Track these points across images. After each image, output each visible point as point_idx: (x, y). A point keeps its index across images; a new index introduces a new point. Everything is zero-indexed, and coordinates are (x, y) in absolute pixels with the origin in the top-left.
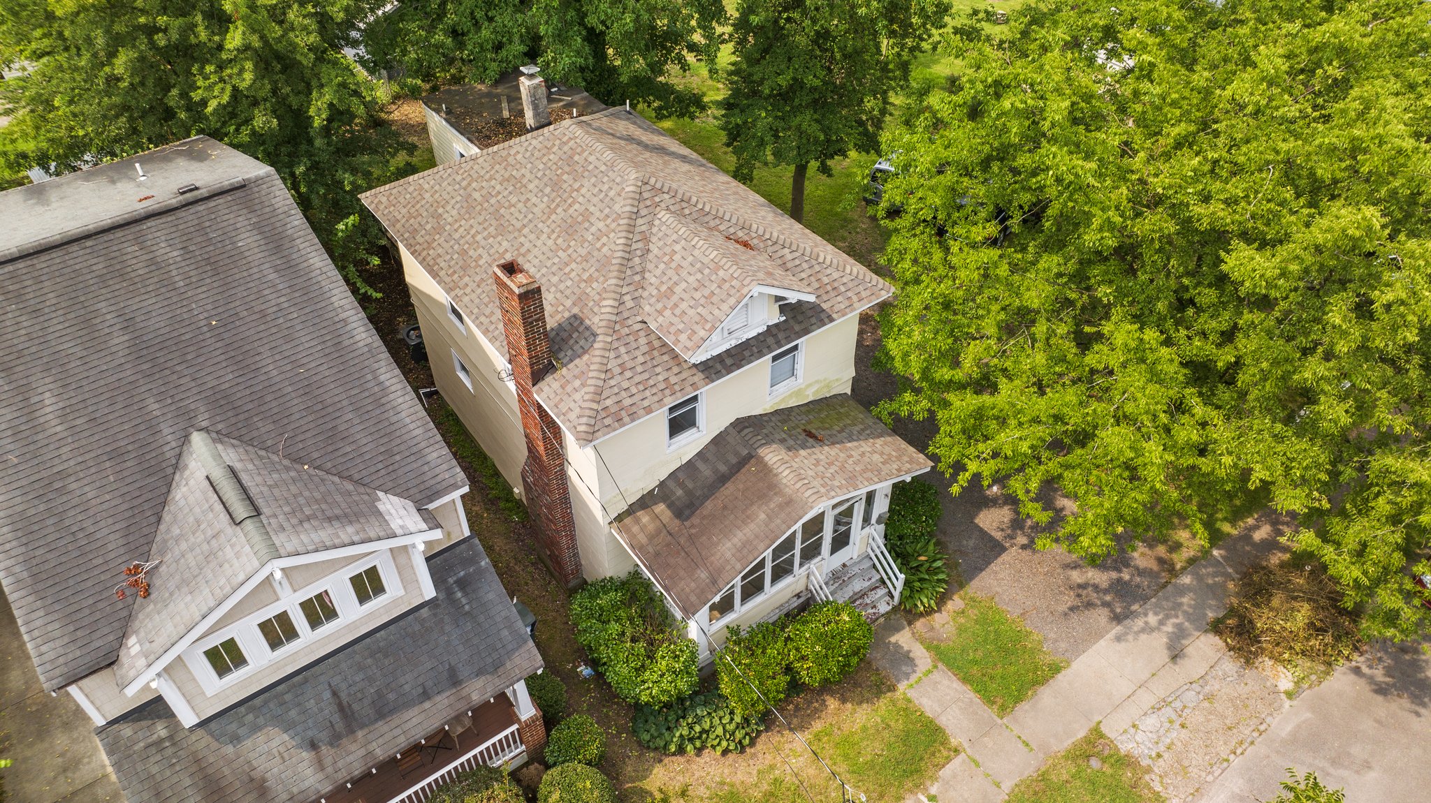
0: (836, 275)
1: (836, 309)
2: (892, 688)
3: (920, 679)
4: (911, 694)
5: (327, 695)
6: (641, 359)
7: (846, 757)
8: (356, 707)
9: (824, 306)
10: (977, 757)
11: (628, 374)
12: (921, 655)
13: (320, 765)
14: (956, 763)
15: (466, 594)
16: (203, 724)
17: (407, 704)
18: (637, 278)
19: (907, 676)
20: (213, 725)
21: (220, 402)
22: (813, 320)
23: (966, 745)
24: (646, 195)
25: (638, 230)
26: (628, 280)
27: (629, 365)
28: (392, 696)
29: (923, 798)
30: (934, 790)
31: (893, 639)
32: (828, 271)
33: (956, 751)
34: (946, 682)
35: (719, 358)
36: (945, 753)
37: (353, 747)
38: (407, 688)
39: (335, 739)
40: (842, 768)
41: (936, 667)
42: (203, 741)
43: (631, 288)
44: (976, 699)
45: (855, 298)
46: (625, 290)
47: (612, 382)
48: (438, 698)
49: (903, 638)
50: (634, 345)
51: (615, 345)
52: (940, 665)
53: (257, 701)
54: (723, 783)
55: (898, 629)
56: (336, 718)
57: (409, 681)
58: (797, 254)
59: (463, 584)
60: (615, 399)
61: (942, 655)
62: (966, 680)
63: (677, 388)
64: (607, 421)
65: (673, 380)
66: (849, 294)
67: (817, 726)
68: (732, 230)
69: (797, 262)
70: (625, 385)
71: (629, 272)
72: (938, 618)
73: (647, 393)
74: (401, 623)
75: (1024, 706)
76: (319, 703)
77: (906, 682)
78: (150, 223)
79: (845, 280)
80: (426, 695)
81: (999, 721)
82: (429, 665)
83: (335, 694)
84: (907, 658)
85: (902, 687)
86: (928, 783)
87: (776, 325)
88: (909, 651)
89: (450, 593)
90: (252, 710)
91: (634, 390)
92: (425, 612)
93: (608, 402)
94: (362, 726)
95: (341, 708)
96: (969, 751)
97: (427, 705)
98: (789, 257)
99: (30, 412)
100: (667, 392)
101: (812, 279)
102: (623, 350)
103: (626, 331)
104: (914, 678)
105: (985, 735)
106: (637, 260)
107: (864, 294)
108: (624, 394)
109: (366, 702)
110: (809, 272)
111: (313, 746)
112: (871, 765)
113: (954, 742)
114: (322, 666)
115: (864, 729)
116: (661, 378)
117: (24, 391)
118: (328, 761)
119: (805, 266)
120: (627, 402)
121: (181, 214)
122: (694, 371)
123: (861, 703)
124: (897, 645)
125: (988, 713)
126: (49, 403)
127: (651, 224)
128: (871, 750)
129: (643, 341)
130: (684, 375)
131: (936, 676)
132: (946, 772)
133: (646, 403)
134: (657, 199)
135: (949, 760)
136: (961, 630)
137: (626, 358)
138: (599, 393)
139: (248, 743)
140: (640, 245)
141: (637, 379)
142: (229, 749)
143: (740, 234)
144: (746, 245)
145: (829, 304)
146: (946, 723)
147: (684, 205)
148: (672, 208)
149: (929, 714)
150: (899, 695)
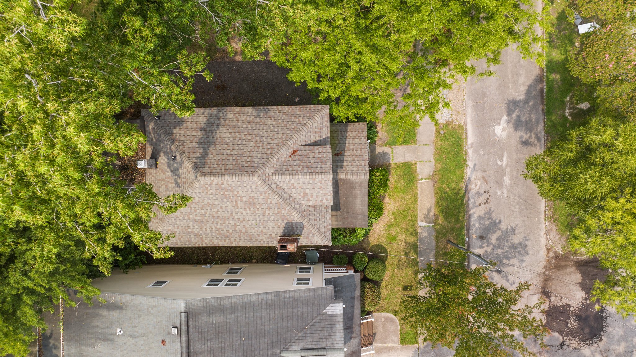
0: (317, 125)
2: (390, 165)
3: (392, 155)
4: (395, 161)
6: (315, 213)
7: (399, 192)
8: (348, 325)
10: (421, 160)
11: (318, 220)
12: (386, 149)
14: (419, 166)
18: (291, 199)
19: (389, 158)
21: (274, 345)
23: (416, 160)
24: (264, 178)
25: (275, 189)
26: (290, 203)
29: (420, 181)
30: (420, 177)
31: (377, 153)
32: (314, 126)
33: (416, 164)
34: (398, 150)
36: (414, 167)
40: (401, 195)
43: (293, 202)
44: (407, 146)
46: (293, 206)
47: (318, 226)
49: (379, 150)
50: (311, 213)
51: (308, 219)
52: (392, 147)
54: (384, 226)
55: (375, 149)
58: (304, 134)
60: (324, 228)
61: (392, 143)
62: (401, 144)
64: (328, 234)
66: (324, 124)
68: (288, 153)
69: (307, 136)
70: (321, 222)
71: (288, 201)
72: (380, 135)
73: (325, 216)
75: (418, 136)
77: (391, 160)
78: (191, 349)
79: (319, 122)
81: (417, 146)
84: (385, 154)
85: (391, 162)
86: (418, 177)
88: (383, 151)
91: (323, 220)
96: (418, 160)
98: (304, 137)
101: (314, 134)
102: (311, 217)
103: (305, 212)
104: (391, 157)
105: (417, 153)
106: (285, 195)
108: (323, 224)
110: (312, 134)
112: (405, 188)
113: (413, 162)
116: (323, 209)
119: (309, 134)
120: (325, 224)
121: (191, 337)
123: (389, 178)
124: (379, 153)
125: (412, 146)
127: (275, 183)
128: (402, 183)
129: (310, 209)
131: (395, 151)
132: (419, 170)
134: (267, 175)
135: (416, 167)
136: (387, 132)
138: (320, 232)
140: (281, 191)
141: (320, 217)
143: (290, 151)
144: (295, 152)
145: (324, 135)
146: (407, 160)
147: (272, 165)
148: (272, 171)
149: (403, 162)
150: (392, 165)
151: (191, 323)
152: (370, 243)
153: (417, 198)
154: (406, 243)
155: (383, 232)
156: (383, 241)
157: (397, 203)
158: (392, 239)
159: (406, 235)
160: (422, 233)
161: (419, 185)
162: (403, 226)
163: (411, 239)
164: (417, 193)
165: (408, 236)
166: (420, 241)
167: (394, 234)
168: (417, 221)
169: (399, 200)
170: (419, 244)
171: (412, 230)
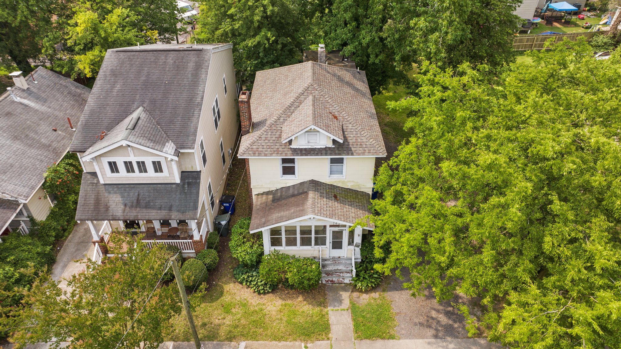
0: (364, 140)
1: (357, 152)
2: (325, 307)
3: (338, 310)
4: (330, 313)
5: (137, 194)
6: (274, 139)
7: (289, 316)
8: (141, 201)
9: (353, 149)
10: (334, 346)
11: (266, 141)
12: (346, 303)
13: (124, 211)
14: (324, 343)
15: (188, 187)
16: (105, 185)
17: (153, 208)
18: (289, 113)
19: (335, 306)
20: (107, 186)
21: (153, 102)
22: (345, 152)
23: (333, 339)
24: (309, 89)
25: (300, 99)
26: (286, 113)
27: (268, 139)
28: (152, 204)
29: (303, 345)
30: (309, 345)
31: (341, 293)
32: (363, 138)
33: (328, 339)
34: (346, 316)
35: (301, 150)
36: (324, 337)
37: (134, 211)
38: (157, 204)
39: (132, 207)
40: (285, 319)
41: (348, 310)
42: (102, 189)
43: (286, 116)
44: (352, 327)
45: (367, 151)
46: (283, 116)
47: (260, 142)
48: (163, 211)
49: (345, 295)
50: (274, 133)
51: (268, 131)
52: (350, 310)
53: (120, 186)
54: (246, 300)
55: (345, 290)
56: (135, 201)
57: (158, 202)
58: (354, 128)
59: (189, 184)
60: (257, 147)
61: (354, 308)
62: (354, 320)
63: (280, 152)
64: (250, 152)
65: (280, 149)
66: (366, 149)
67: (289, 302)
68: (334, 111)
69: (352, 130)
70: (263, 144)
71: (288, 111)
72: (364, 296)
73: (269, 150)
74: (167, 186)
75: (368, 341)
76: (133, 195)
77: (332, 308)
78: (172, 52)
79: (367, 143)
80: (160, 209)
81: (353, 340)
82: (166, 201)
83: (138, 195)
84: (340, 302)
85: (329, 308)
86: (309, 342)
87: (330, 148)
88: (343, 300)
89: (184, 184)
90: (118, 188)
91: (265, 147)
92: (174, 186)
93: (254, 147)
94: (140, 207)
95: (138, 200)
96: (333, 342)
97: (159, 211)
98: (350, 127)
99: (113, 87)
100: (276, 152)
101: (354, 138)
102: (270, 133)
103: (275, 128)
104: (336, 308)
105: (343, 341)
106: (293, 108)
107: (372, 151)
108: (261, 147)
109: (145, 201)
110: (355, 135)
111: (125, 205)
112: (295, 324)
113: (330, 335)
114: (140, 186)
115: (303, 312)
116: (277, 147)
117: (115, 82)
118: (126, 211)
119: (355, 133)
120: (260, 150)
121: (181, 52)
122: (290, 150)
123: (309, 304)
124: (341, 296)
125: (352, 335)
126: (118, 87)
127: (305, 99)
128: (299, 320)
129: (278, 133)
130: (284, 150)
131: (345, 313)
132: (319, 343)
133: (266, 153)
134: (313, 92)
135: (323, 340)
136: (369, 304)
137: (269, 136)
138: (253, 143)
139: (111, 195)
140: (297, 104)
141: (268, 144)
142: (106, 194)
143: (336, 113)
144: (336, 117)
145: (355, 149)
146: (334, 328)
147: (322, 97)
148: (316, 96)
149: (330, 322)
150: (326, 310)
151: (193, 52)
152: (226, 284)
153: (279, 340)
154: (219, 325)
155: (238, 298)
156: (226, 299)
157: (274, 313)
158: (227, 309)
159: (229, 326)
160: (230, 346)
161: (297, 343)
162: (243, 321)
163: (222, 332)
164: (286, 341)
165: (228, 328)
166: (218, 345)
167: (233, 310)
168: (247, 339)
169: (279, 317)
170: (215, 342)
171: (236, 332)
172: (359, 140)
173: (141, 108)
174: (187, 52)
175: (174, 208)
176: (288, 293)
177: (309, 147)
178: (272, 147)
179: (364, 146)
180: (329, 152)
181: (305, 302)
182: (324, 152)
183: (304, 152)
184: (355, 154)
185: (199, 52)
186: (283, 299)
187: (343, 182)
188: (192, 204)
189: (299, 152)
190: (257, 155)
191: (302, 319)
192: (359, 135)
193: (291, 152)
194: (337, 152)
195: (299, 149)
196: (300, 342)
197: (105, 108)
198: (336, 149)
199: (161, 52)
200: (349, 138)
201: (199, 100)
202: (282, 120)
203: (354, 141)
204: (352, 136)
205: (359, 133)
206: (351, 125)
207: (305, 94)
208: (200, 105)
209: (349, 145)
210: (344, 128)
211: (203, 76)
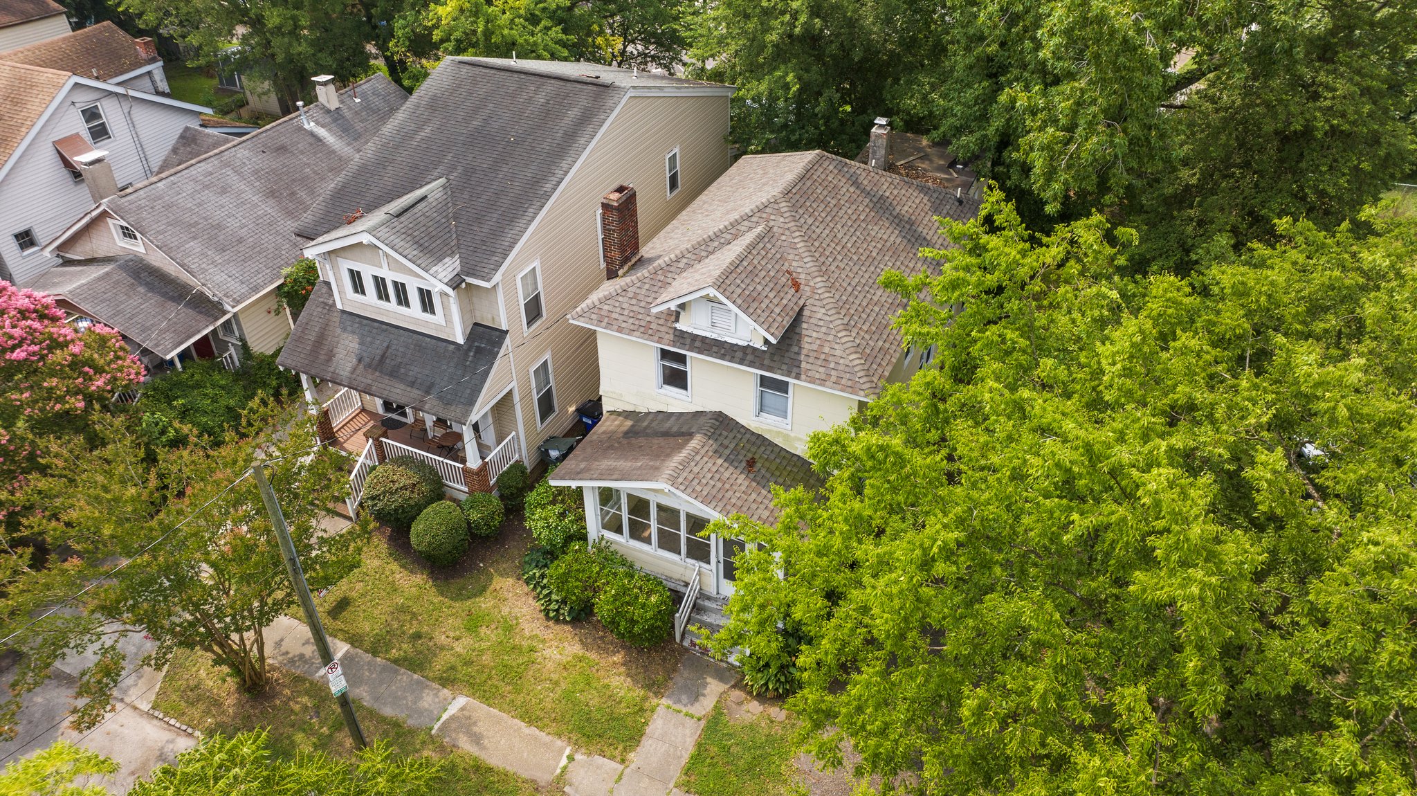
0: (838, 353)
1: (810, 373)
2: (656, 694)
3: (679, 712)
4: (660, 711)
5: (385, 344)
7: (575, 683)
9: (803, 365)
10: (625, 778)
11: (634, 302)
12: (707, 704)
13: (354, 370)
14: (613, 766)
15: (474, 356)
16: (343, 312)
17: (402, 381)
18: (704, 254)
19: (679, 701)
20: (345, 316)
21: (469, 172)
22: (784, 367)
23: (633, 766)
24: (768, 210)
25: (739, 227)
26: (697, 251)
27: (640, 297)
28: (402, 371)
29: (568, 751)
30: (578, 757)
31: (709, 680)
32: (836, 346)
33: (623, 761)
34: (688, 732)
35: (694, 337)
36: (617, 753)
37: (370, 376)
38: (411, 373)
39: (369, 366)
40: (564, 685)
41: (699, 719)
42: (336, 318)
43: (694, 257)
44: (686, 758)
45: (833, 379)
46: (688, 255)
47: (621, 299)
48: (415, 391)
49: (714, 688)
52: (703, 723)
53: (365, 322)
55: (722, 680)
56: (378, 357)
57: (415, 371)
58: (828, 318)
59: (479, 351)
60: (610, 308)
61: (714, 723)
62: (699, 745)
63: (650, 332)
64: (594, 316)
65: (653, 326)
66: (833, 373)
67: (593, 656)
69: (821, 323)
70: (625, 306)
71: (703, 247)
72: (755, 707)
73: (631, 321)
74: (440, 343)
76: (380, 344)
77: (670, 702)
79: (842, 361)
80: (412, 384)
81: (671, 785)
82: (427, 372)
83: (388, 347)
84: (696, 697)
85: (664, 701)
86: (583, 750)
87: (755, 349)
88: (704, 695)
89: (469, 350)
90: (360, 323)
91: (626, 312)
92: (452, 347)
93: (606, 307)
95: (383, 356)
96: (628, 771)
97: (409, 389)
98: (819, 316)
99: (420, 128)
100: (642, 329)
101: (818, 342)
102: (647, 286)
103: (662, 278)
104: (678, 707)
105: (650, 778)
106: (716, 244)
107: (843, 381)
108: (618, 310)
109: (393, 363)
110: (821, 336)
111: (360, 361)
112: (576, 703)
113: (631, 756)
114: (397, 331)
115: (607, 686)
117: (427, 121)
118: (358, 372)
119: (824, 330)
120: (615, 316)
121: (569, 84)
122: (671, 331)
123: (628, 675)
124: (705, 685)
125: (676, 772)
126: (427, 131)
127: (750, 229)
128: (592, 699)
130: (662, 329)
131: (690, 722)
132: (599, 759)
133: (624, 325)
134: (773, 217)
135: (612, 758)
136: (752, 727)
137: (643, 292)
139: (346, 335)
140: (729, 237)
141: (635, 308)
142: (338, 331)
143: (802, 276)
144: (796, 285)
145: (809, 366)
146: (647, 744)
147: (787, 232)
148: (775, 229)
149: (648, 730)
150: (655, 701)
152: (502, 575)
153: (530, 723)
154: (442, 648)
155: (505, 610)
156: (485, 603)
157: (550, 665)
158: (473, 624)
159: (459, 656)
160: (436, 695)
161: (559, 743)
162: (486, 659)
163: (439, 664)
164: (541, 729)
165: (453, 660)
166: (418, 682)
167: (483, 630)
168: (473, 695)
169: (555, 677)
170: (416, 676)
171: (463, 671)
172: (826, 350)
173: (442, 181)
174: (579, 86)
175: (435, 391)
176: (602, 638)
177: (714, 336)
178: (640, 317)
179: (832, 365)
180: (750, 357)
181: (622, 669)
182: (739, 354)
183: (697, 344)
184: (803, 377)
185: (601, 89)
186: (584, 645)
187: (786, 437)
188: (468, 391)
189: (688, 341)
190: (604, 324)
191: (597, 700)
192: (830, 338)
193: (671, 337)
194: (766, 362)
195: (691, 334)
196: (565, 744)
197: (385, 167)
198: (767, 356)
199: (532, 78)
200: (807, 339)
201: (549, 186)
202: (681, 265)
203: (815, 347)
204: (815, 335)
205: (833, 332)
206: (823, 311)
207: (754, 219)
208: (547, 196)
209: (799, 354)
210: (806, 313)
211: (583, 141)
